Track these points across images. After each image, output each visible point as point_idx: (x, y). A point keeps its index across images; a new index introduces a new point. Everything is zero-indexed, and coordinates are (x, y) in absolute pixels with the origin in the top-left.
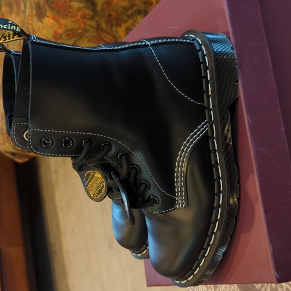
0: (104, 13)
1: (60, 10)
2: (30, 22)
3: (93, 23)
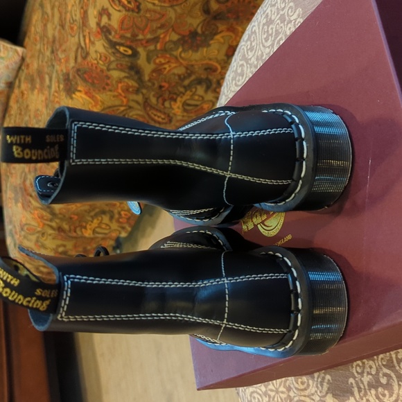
0: (154, 84)
1: (95, 81)
2: (57, 99)
3: (139, 98)
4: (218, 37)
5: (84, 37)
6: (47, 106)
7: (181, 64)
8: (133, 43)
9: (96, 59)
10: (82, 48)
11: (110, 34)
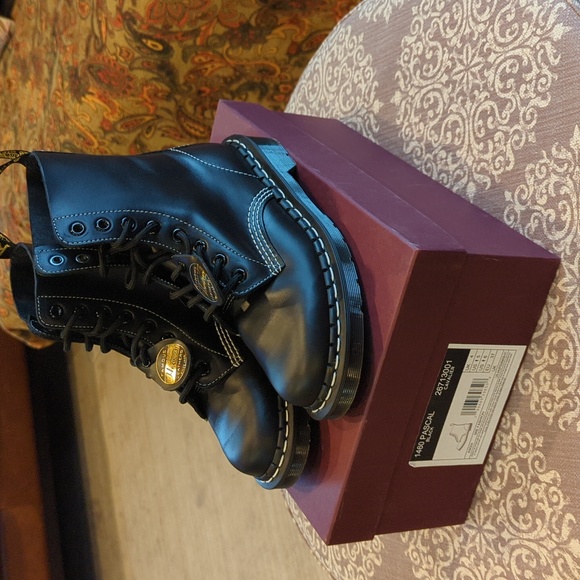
0: (191, 88)
1: (113, 83)
2: (59, 101)
3: (171, 105)
4: (277, 31)
5: (99, 22)
6: (45, 108)
7: (228, 64)
8: (164, 36)
9: (115, 54)
10: (96, 37)
11: (135, 23)
